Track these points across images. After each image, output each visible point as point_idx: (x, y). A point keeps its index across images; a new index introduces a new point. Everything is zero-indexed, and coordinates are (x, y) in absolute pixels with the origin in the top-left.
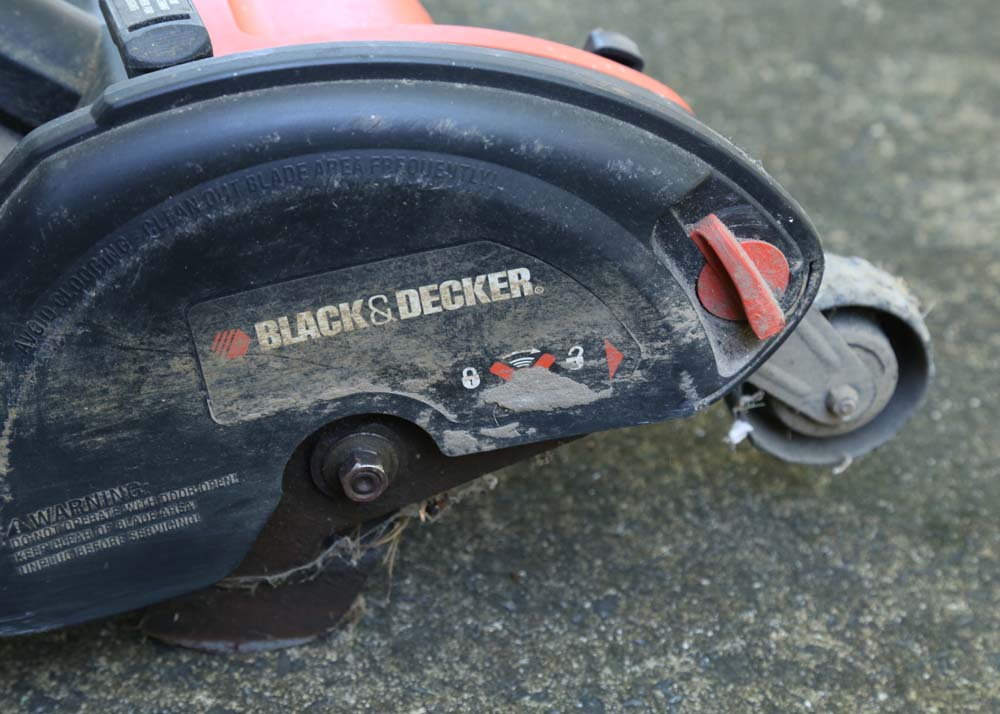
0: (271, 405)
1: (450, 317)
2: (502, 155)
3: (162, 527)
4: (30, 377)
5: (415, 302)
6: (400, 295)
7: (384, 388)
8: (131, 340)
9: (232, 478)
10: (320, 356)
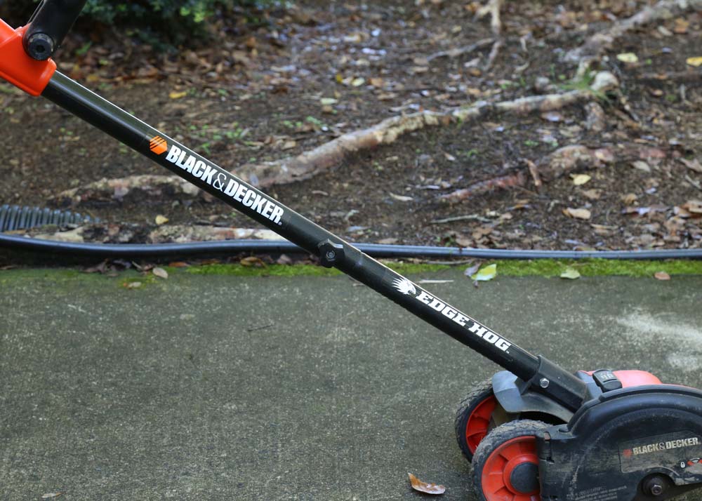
0: (635, 469)
1: (678, 449)
2: (691, 410)
3: (608, 499)
4: (583, 458)
5: (670, 445)
6: (667, 443)
7: (662, 466)
8: (606, 450)
9: (625, 487)
10: (647, 457)
